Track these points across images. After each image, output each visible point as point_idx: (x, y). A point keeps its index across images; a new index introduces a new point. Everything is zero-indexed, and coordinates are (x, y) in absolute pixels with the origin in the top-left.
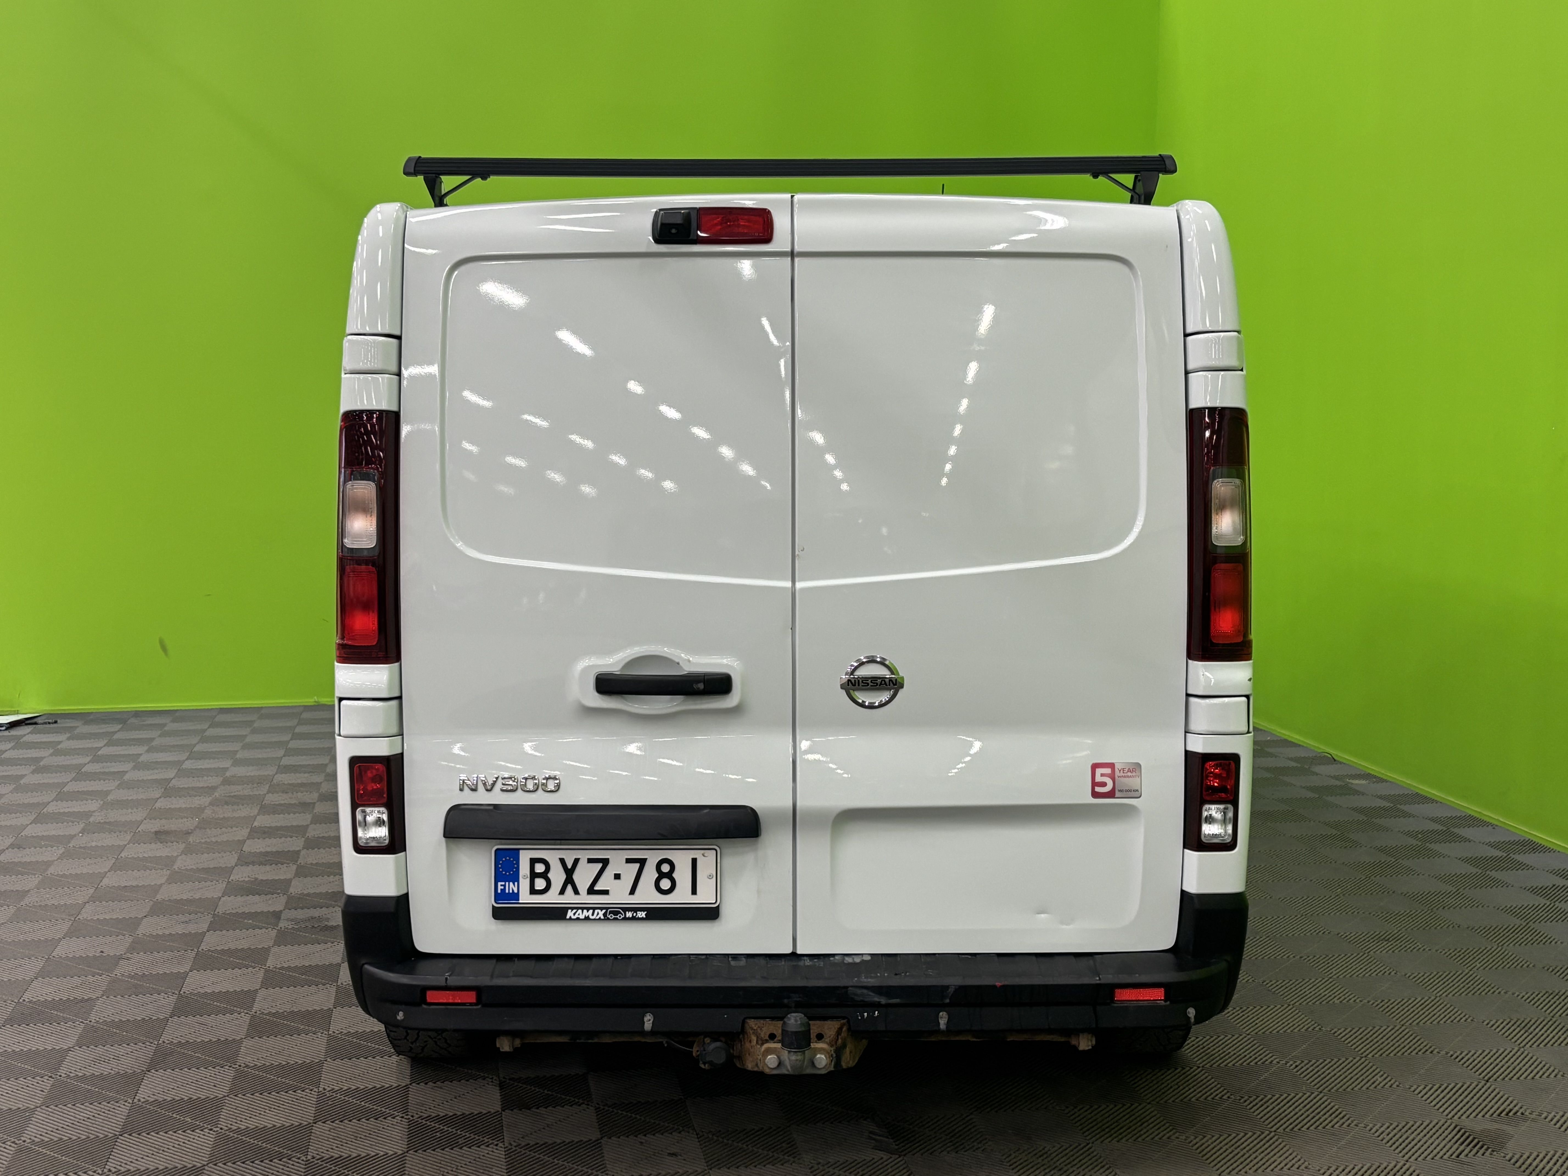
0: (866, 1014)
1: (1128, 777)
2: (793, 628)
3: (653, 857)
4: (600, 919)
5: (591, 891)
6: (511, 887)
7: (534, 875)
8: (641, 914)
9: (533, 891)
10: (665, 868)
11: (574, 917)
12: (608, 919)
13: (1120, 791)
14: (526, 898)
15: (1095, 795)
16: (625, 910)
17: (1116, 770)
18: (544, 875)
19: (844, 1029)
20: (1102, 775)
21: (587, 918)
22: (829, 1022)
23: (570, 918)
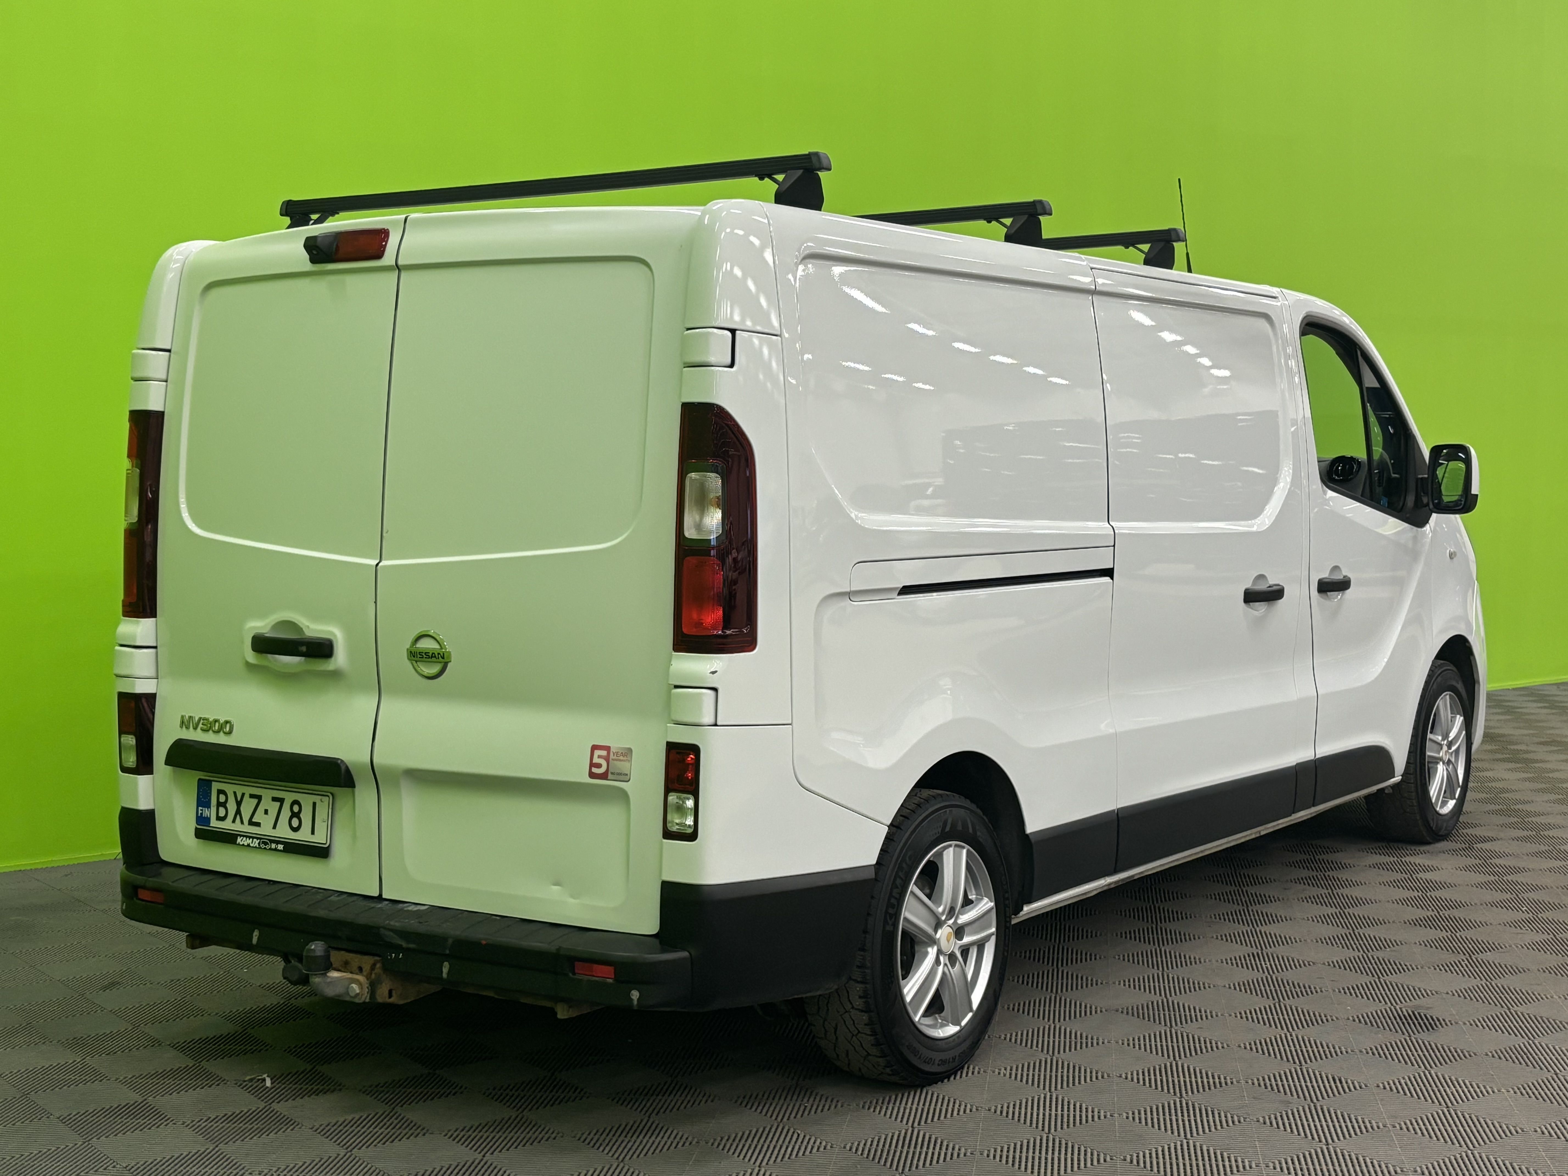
0: (393, 955)
1: (620, 760)
2: (375, 602)
3: (289, 797)
4: (256, 847)
5: (251, 823)
6: (206, 813)
7: (219, 804)
8: (281, 847)
9: (219, 818)
10: (296, 809)
11: (241, 843)
12: (261, 848)
13: (612, 773)
14: (214, 823)
15: (592, 775)
16: (272, 841)
17: (611, 754)
18: (224, 805)
19: (378, 965)
20: (599, 757)
21: (248, 845)
22: (366, 957)
23: (239, 844)
